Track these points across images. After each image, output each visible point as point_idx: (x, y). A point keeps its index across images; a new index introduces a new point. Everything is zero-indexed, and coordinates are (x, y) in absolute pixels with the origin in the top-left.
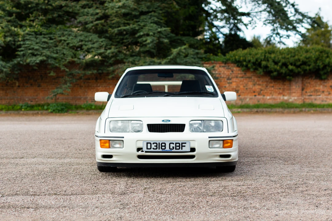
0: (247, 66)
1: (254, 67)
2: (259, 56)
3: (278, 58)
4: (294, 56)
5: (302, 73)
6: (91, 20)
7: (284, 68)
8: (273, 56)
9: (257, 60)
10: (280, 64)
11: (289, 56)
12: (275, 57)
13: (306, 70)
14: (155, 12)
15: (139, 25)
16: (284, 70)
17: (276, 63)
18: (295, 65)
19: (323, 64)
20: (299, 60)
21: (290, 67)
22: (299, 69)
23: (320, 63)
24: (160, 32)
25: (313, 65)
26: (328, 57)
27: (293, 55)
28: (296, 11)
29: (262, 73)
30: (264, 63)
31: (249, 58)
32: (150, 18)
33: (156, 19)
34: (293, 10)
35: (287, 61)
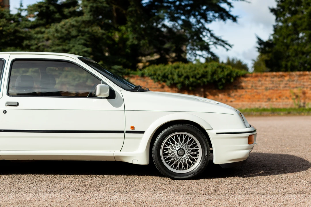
0: (157, 79)
1: (163, 79)
2: (166, 70)
3: (181, 72)
4: (195, 71)
5: (202, 84)
6: (36, 42)
7: (187, 80)
8: (177, 70)
9: (165, 74)
10: (183, 77)
11: (191, 70)
12: (179, 72)
13: (204, 82)
14: (83, 36)
15: (69, 46)
16: (187, 82)
17: (180, 76)
18: (196, 78)
19: (218, 77)
20: (198, 74)
21: (191, 80)
22: (199, 81)
23: (215, 77)
24: (85, 52)
25: (209, 77)
26: (223, 71)
27: (194, 69)
28: (212, 35)
29: (169, 85)
30: (170, 76)
31: (159, 72)
32: (79, 40)
33: (83, 41)
34: (209, 35)
35: (189, 74)
